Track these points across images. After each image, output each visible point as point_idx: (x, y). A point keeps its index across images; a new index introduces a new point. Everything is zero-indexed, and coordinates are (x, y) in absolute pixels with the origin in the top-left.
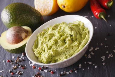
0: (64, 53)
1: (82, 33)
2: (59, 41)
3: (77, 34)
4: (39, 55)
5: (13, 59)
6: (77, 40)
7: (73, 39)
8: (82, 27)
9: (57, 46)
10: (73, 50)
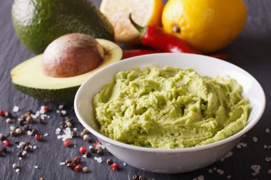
0: (172, 135)
1: (232, 108)
2: (169, 103)
3: (219, 104)
4: (105, 118)
5: (15, 113)
6: (214, 117)
7: (206, 112)
8: (235, 95)
9: (161, 112)
10: (197, 135)
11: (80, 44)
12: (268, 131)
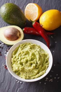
1: (44, 65)
3: (41, 64)
8: (47, 59)
9: (26, 65)
11: (13, 34)
12: (57, 75)
